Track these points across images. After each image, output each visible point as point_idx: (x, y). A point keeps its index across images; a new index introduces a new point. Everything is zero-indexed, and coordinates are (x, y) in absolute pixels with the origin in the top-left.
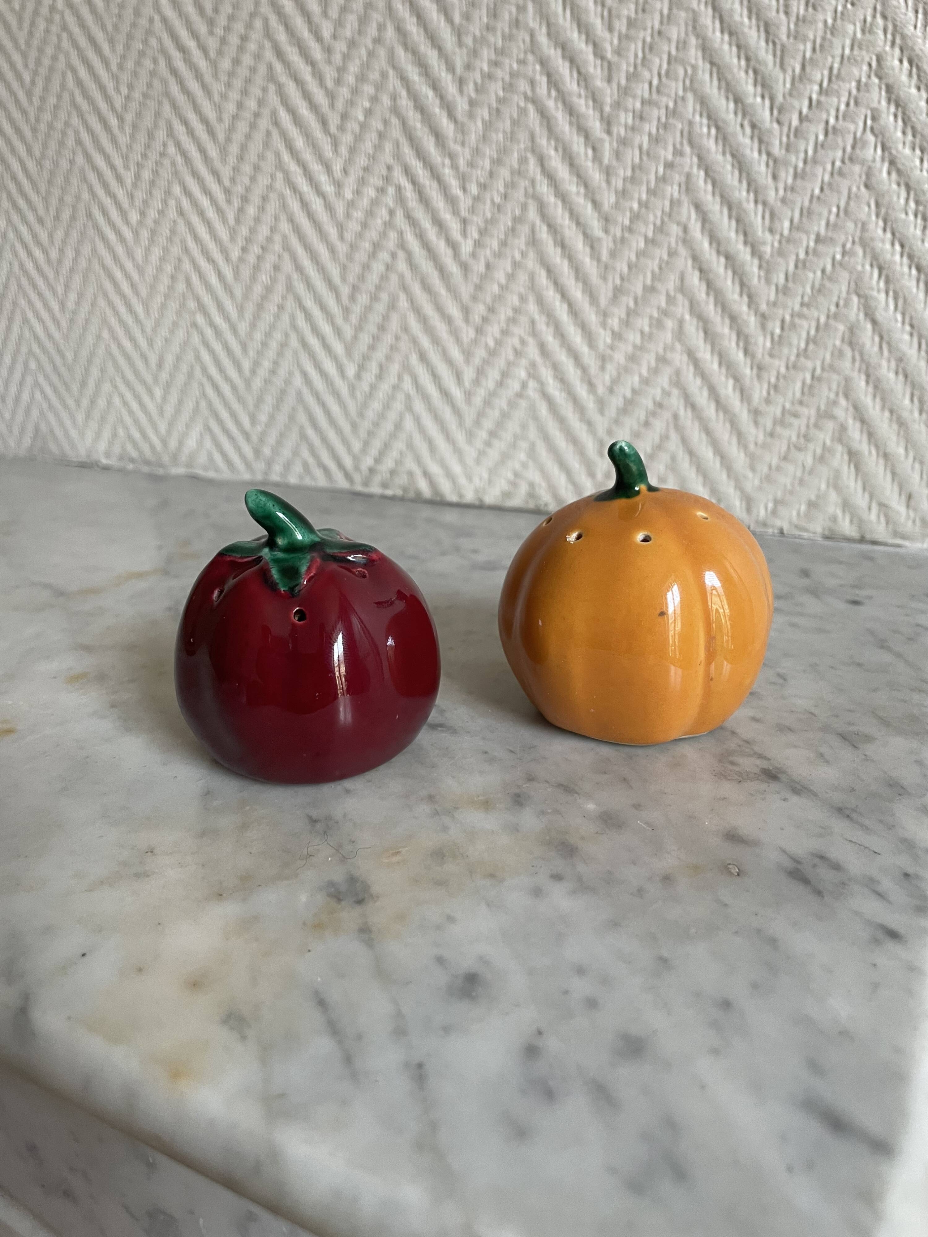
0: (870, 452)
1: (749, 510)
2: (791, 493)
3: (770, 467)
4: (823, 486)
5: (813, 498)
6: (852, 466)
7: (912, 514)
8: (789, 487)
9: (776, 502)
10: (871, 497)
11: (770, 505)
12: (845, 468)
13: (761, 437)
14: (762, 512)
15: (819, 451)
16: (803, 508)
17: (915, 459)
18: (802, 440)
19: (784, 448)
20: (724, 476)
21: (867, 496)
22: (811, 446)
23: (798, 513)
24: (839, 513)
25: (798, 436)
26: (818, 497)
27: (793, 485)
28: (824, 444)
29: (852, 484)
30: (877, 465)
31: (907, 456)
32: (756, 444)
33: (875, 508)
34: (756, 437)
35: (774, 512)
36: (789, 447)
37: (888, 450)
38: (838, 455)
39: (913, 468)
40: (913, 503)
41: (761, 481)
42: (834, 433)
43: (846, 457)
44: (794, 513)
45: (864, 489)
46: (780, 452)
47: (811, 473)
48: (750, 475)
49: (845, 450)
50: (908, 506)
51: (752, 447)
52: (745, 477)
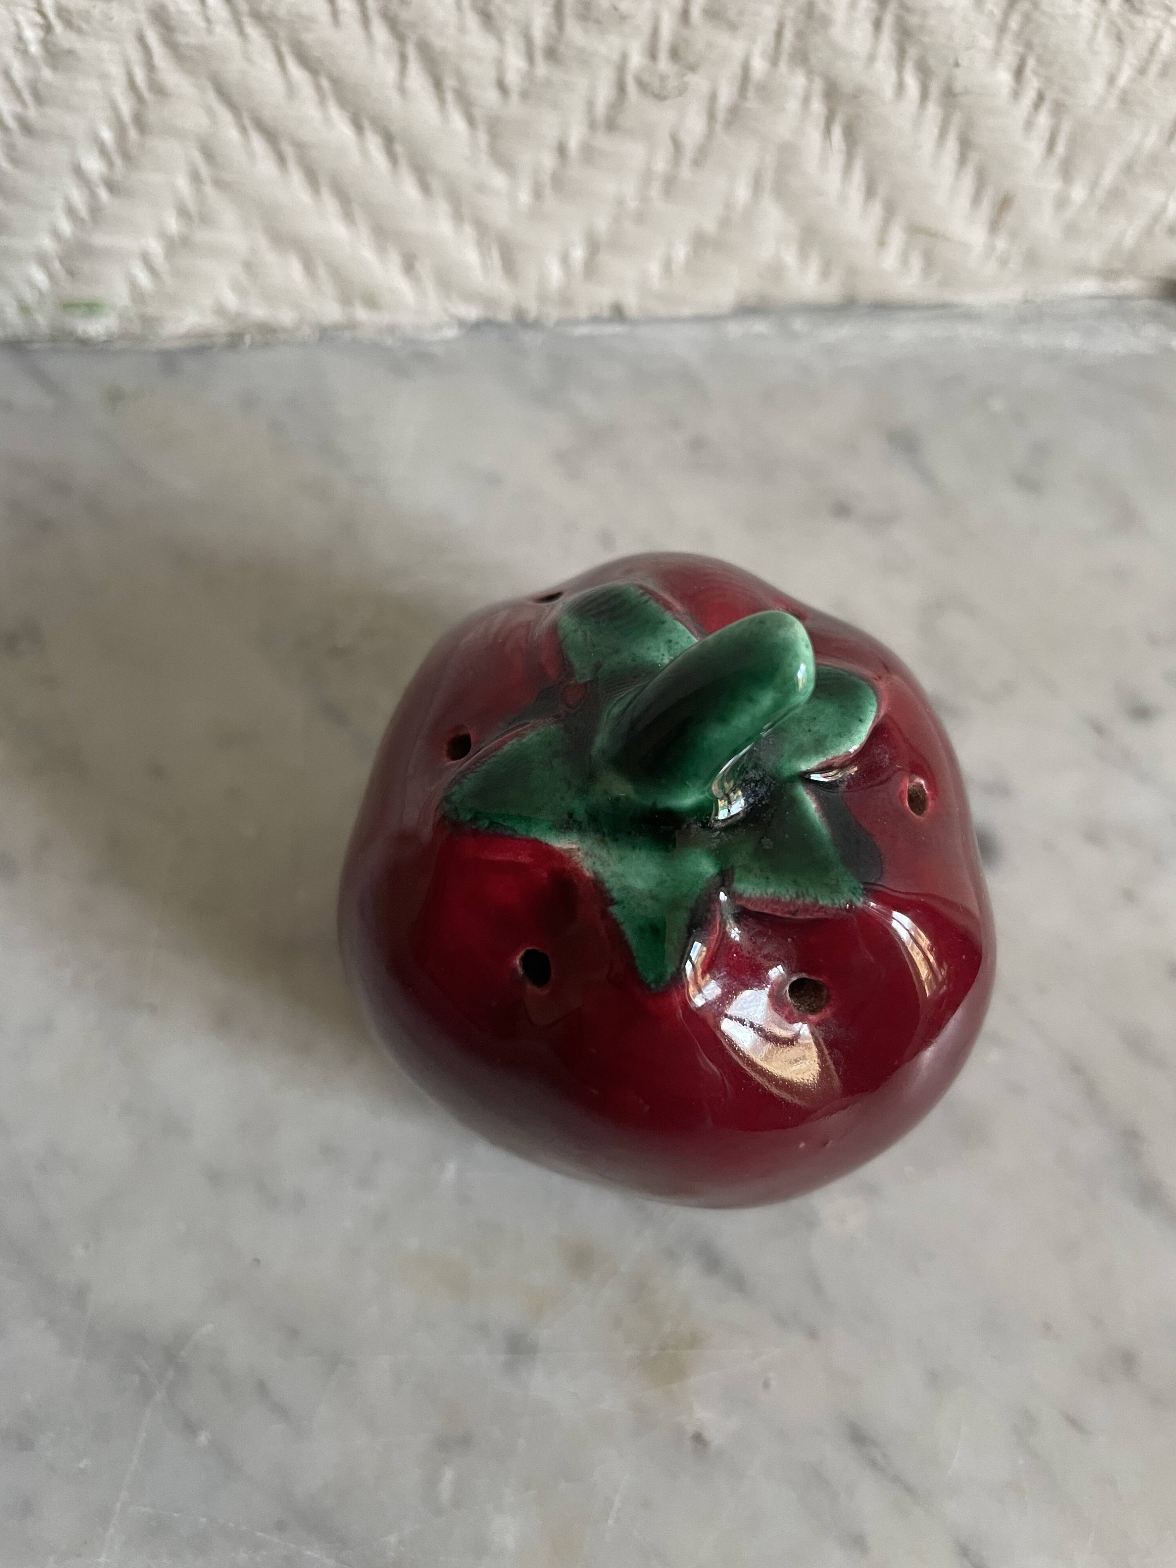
0: (900, 87)
1: (510, 267)
2: (640, 218)
3: (562, 150)
4: (742, 193)
5: (710, 226)
6: (837, 132)
7: (1001, 244)
8: (632, 204)
9: (594, 247)
10: (890, 209)
11: (578, 254)
12: (814, 135)
13: (515, 62)
14: (555, 273)
15: (726, 95)
16: (681, 252)
17: (1041, 97)
18: (664, 64)
19: (604, 94)
20: (410, 189)
21: (877, 209)
22: (699, 83)
23: (667, 266)
24: (790, 258)
25: (652, 54)
26: (725, 223)
27: (644, 199)
28: (746, 69)
29: (833, 180)
30: (918, 122)
31: (1016, 94)
32: (502, 87)
33: (897, 236)
34: (500, 64)
35: (591, 268)
36: (621, 88)
37: (961, 81)
38: (793, 105)
39: (1029, 124)
40: (1010, 219)
41: (538, 194)
42: (779, 35)
43: (817, 106)
44: (654, 268)
45: (870, 191)
46: (590, 105)
47: (700, 160)
48: (498, 180)
49: (818, 86)
50: (994, 227)
51: (490, 97)
52: (481, 188)
